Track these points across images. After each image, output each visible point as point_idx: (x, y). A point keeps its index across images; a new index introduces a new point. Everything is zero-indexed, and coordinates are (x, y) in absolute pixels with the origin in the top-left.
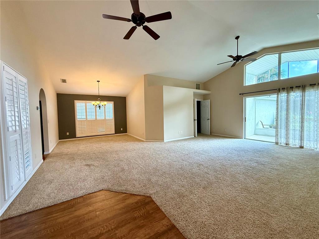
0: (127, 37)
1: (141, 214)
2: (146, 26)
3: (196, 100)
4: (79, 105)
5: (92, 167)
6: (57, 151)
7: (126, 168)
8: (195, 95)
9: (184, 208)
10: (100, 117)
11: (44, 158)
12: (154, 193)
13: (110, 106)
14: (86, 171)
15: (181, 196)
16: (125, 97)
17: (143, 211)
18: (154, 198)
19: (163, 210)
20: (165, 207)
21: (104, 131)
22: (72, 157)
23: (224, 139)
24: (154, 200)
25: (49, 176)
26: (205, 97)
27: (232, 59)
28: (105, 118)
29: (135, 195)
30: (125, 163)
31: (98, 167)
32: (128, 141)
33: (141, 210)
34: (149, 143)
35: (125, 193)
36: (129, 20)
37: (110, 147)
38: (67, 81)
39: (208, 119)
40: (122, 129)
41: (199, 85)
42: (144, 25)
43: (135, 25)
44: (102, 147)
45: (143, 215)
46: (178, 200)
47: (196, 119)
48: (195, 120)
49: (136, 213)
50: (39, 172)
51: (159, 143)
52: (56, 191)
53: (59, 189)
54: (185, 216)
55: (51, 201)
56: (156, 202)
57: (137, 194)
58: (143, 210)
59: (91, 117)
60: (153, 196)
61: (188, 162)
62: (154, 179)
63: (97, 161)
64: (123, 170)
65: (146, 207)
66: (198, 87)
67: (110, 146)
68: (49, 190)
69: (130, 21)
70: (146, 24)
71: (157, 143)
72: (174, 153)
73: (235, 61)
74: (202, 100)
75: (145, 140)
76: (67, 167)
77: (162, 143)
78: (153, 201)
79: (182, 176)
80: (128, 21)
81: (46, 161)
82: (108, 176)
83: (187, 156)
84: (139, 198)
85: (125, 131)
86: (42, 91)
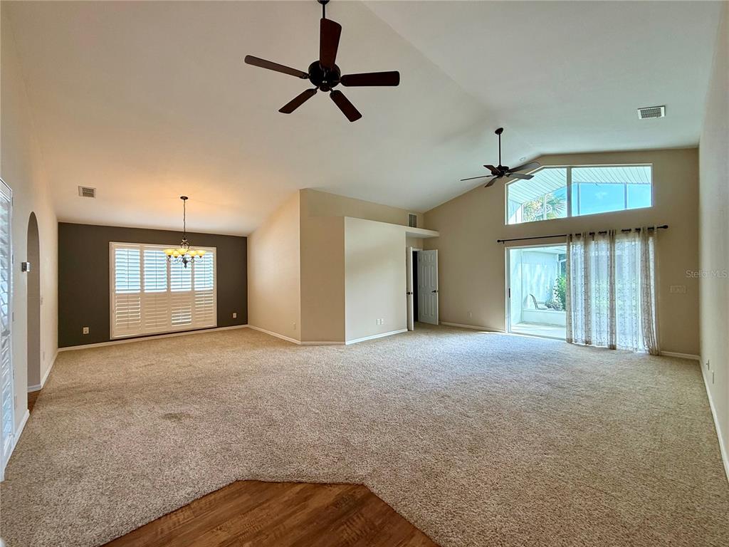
0: (288, 109)
1: (358, 532)
2: (338, 92)
3: (412, 250)
5: (187, 422)
6: (61, 381)
7: (277, 415)
8: (409, 238)
9: (447, 504)
10: (181, 285)
11: (32, 404)
12: (370, 475)
13: (206, 258)
14: (172, 435)
15: (432, 475)
16: (246, 238)
17: (359, 523)
18: (375, 486)
19: (405, 515)
20: (406, 505)
21: (190, 322)
22: (118, 396)
23: (471, 334)
24: (374, 490)
25: (64, 457)
26: (427, 243)
27: (489, 172)
28: (193, 288)
29: (325, 484)
30: (269, 404)
31: (202, 419)
32: (258, 346)
33: (354, 521)
34: (311, 348)
35: (300, 483)
36: (302, 75)
37: (217, 363)
38: (97, 193)
39: (435, 291)
40: (235, 315)
41: (415, 217)
42: (334, 89)
43: (315, 87)
44: (195, 364)
45: (362, 532)
46: (427, 485)
47: (412, 291)
48: (408, 293)
49: (345, 529)
50: (27, 448)
51: (335, 348)
52: (104, 500)
53: (112, 493)
54: (456, 521)
55: (99, 530)
56: (380, 496)
57: (329, 481)
58: (357, 521)
59: (155, 285)
60: (369, 483)
61: (416, 391)
62: (356, 439)
63: (195, 402)
64: (272, 423)
65: (363, 511)
66: (413, 223)
67: (214, 360)
68: (80, 501)
69: (306, 78)
71: (330, 347)
72: (379, 371)
73: (496, 176)
74: (422, 250)
75: (299, 342)
76: (112, 425)
77: (342, 347)
78: (372, 494)
79: (415, 427)
80: (301, 77)
81: (37, 413)
82: (238, 441)
83: (408, 377)
84: (337, 491)
85: (243, 319)
86: (33, 218)
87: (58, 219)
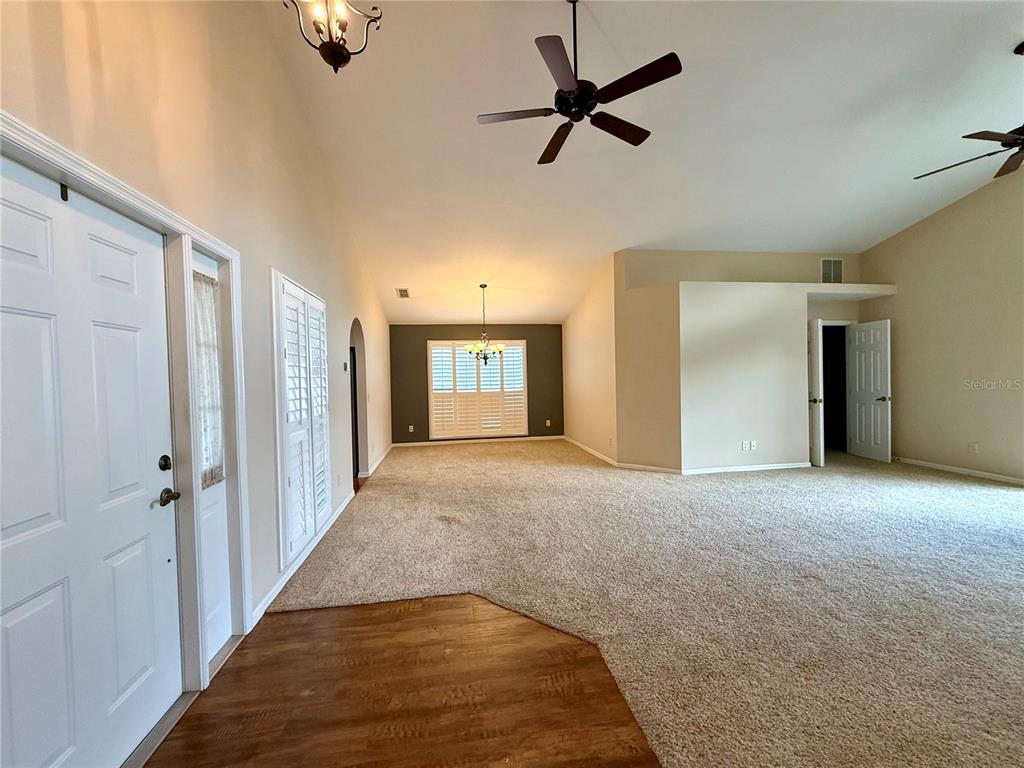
0: (549, 156)
1: (559, 689)
2: (601, 115)
3: (820, 324)
4: (439, 353)
5: (455, 527)
6: (383, 473)
7: (541, 542)
9: (701, 713)
10: (490, 386)
11: (357, 487)
12: (611, 638)
13: (515, 353)
14: (439, 534)
15: (700, 669)
16: (561, 326)
17: (566, 681)
18: (609, 653)
19: (628, 697)
20: (637, 689)
21: (499, 427)
22: (413, 492)
24: (606, 657)
25: (361, 533)
26: (867, 310)
27: (997, 145)
28: (502, 389)
29: (553, 628)
30: (540, 528)
31: (468, 527)
32: (562, 462)
33: (562, 677)
34: (627, 473)
35: (526, 616)
36: (548, 112)
37: (510, 475)
38: (410, 293)
39: (884, 399)
40: (548, 423)
41: (838, 264)
42: (593, 113)
44: (489, 473)
45: (563, 691)
46: (685, 680)
47: (821, 397)
48: (813, 401)
49: (547, 680)
50: (345, 521)
51: (662, 477)
52: (369, 573)
53: (376, 570)
54: (699, 738)
55: (357, 593)
56: (609, 666)
57: (558, 626)
58: (566, 679)
59: (466, 386)
60: (604, 646)
61: (759, 557)
62: (619, 593)
63: (470, 510)
64: (532, 547)
65: (577, 672)
66: (832, 272)
67: (509, 472)
68: (356, 568)
69: (551, 114)
70: (600, 108)
71: (655, 475)
72: (712, 518)
73: (1016, 150)
74: (855, 323)
75: (615, 463)
76: (399, 515)
77: (675, 476)
78: (602, 660)
79: (720, 604)
80: (546, 115)
81: (359, 493)
82: (489, 557)
83: (759, 536)
84: (562, 640)
85: (558, 428)
86: (356, 324)
87: (389, 321)
